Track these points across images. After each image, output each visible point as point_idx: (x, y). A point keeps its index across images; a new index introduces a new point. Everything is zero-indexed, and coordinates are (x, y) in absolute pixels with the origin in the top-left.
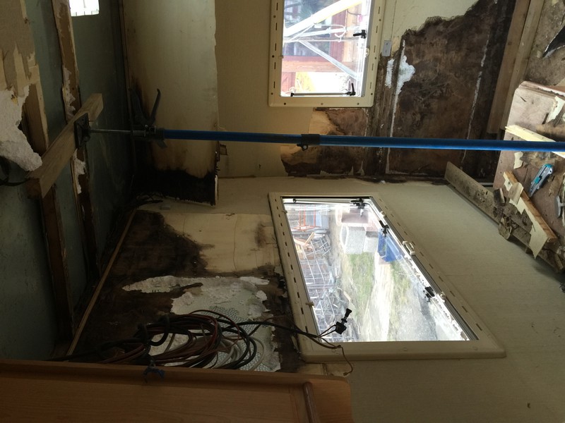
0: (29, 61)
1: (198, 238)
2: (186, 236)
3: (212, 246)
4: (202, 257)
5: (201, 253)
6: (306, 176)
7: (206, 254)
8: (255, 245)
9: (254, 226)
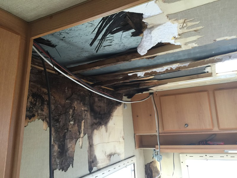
0: (194, 44)
1: (111, 123)
2: (112, 118)
3: (107, 131)
4: (101, 127)
5: (103, 126)
6: (146, 174)
7: (103, 128)
8: (108, 153)
9: (118, 151)
